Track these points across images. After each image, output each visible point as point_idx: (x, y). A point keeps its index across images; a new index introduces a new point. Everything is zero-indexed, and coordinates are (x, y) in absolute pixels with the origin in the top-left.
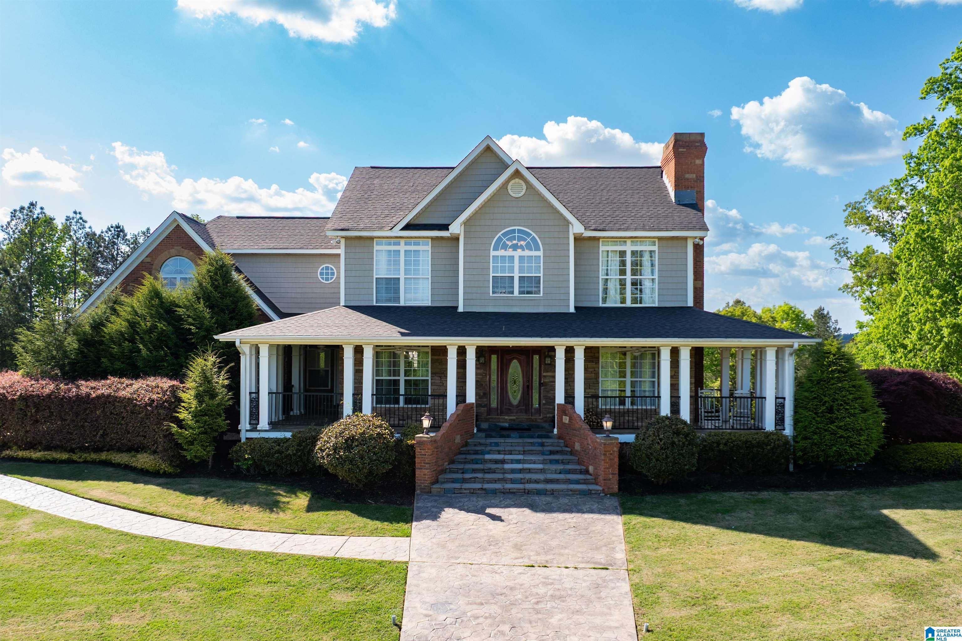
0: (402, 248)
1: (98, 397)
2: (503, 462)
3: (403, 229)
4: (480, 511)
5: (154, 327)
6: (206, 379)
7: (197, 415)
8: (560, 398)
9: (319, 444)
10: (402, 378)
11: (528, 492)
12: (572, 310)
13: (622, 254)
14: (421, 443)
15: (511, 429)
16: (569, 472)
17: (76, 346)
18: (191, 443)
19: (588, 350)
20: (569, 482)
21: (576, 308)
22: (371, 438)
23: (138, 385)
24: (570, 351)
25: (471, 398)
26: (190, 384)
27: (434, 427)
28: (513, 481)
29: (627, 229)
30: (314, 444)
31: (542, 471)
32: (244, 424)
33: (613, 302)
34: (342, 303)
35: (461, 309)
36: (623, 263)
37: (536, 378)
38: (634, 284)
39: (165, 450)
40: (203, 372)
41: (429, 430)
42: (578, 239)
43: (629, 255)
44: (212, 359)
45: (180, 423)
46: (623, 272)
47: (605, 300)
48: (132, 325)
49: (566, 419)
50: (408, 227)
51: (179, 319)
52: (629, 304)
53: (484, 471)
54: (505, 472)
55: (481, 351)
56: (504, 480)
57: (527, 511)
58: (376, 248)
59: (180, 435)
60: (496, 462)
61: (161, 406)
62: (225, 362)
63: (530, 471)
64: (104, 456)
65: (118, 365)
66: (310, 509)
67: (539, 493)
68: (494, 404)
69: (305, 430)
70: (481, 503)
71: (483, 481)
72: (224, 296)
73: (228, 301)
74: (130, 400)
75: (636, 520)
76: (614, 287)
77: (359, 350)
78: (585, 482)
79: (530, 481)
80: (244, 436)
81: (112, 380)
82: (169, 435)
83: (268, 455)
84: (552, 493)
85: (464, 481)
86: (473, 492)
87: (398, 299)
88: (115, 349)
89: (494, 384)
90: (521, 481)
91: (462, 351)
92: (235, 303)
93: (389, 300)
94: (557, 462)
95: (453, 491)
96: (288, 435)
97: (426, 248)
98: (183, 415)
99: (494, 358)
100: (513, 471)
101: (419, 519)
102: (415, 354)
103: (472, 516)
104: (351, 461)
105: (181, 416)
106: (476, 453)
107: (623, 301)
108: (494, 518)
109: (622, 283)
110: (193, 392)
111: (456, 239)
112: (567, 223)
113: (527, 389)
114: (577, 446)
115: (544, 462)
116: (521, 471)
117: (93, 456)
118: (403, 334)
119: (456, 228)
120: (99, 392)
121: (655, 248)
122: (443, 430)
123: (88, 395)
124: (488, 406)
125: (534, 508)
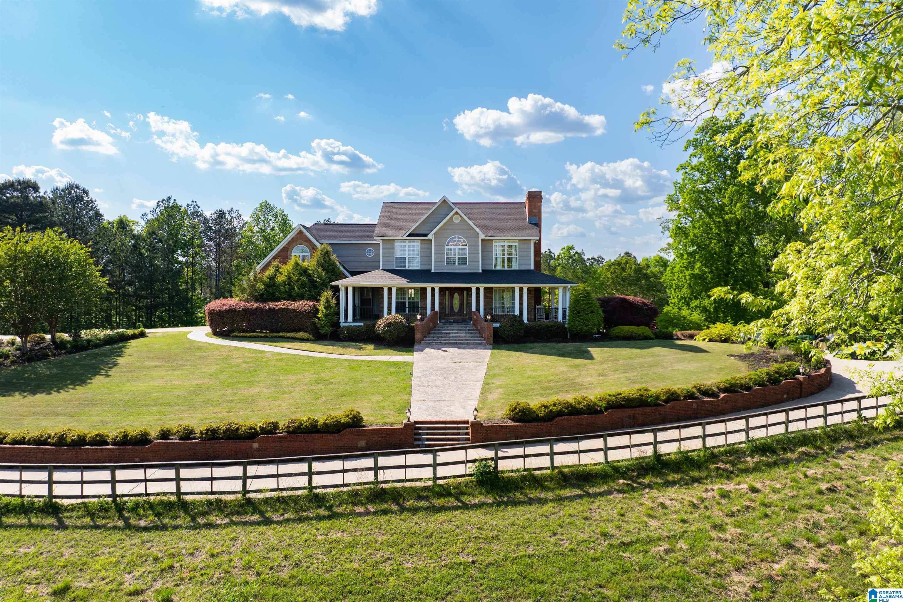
0: (407, 244)
1: (279, 309)
2: (449, 333)
3: (408, 236)
4: (440, 349)
5: (299, 279)
6: (328, 301)
7: (325, 315)
8: (474, 309)
9: (377, 326)
10: (407, 301)
11: (458, 344)
12: (481, 271)
13: (503, 246)
14: (417, 325)
15: (454, 322)
16: (475, 337)
17: (263, 287)
18: (323, 327)
19: (485, 289)
20: (475, 340)
21: (483, 270)
22: (398, 323)
23: (297, 304)
24: (478, 289)
25: (437, 308)
26: (322, 303)
27: (421, 320)
28: (452, 340)
29: (504, 236)
30: (375, 327)
31: (464, 336)
32: (342, 320)
33: (498, 268)
34: (381, 268)
35: (433, 271)
36: (503, 251)
37: (465, 300)
38: (508, 259)
39: (311, 330)
40: (327, 298)
41: (420, 320)
42: (482, 240)
43: (506, 248)
44: (329, 293)
45: (318, 318)
46: (503, 255)
47: (495, 267)
48: (289, 278)
49: (475, 317)
50: (410, 235)
51: (310, 275)
52: (506, 268)
53: (441, 337)
54: (450, 337)
55: (441, 289)
56: (449, 340)
57: (457, 349)
58: (395, 244)
59: (319, 323)
60: (446, 333)
61: (310, 312)
62: (335, 294)
63: (459, 336)
64: (281, 334)
65: (284, 296)
66: (374, 349)
67: (462, 344)
68: (447, 313)
69: (368, 322)
70: (440, 347)
71: (441, 340)
72: (329, 265)
73: (330, 267)
74: (295, 310)
75: (496, 351)
76: (499, 261)
77: (390, 289)
78: (481, 340)
79: (459, 340)
80: (342, 325)
81: (283, 302)
82: (314, 323)
83: (354, 331)
84: (467, 344)
85: (434, 340)
86: (437, 344)
87: (405, 267)
88: (282, 289)
89: (447, 303)
90: (456, 340)
91: (433, 289)
92: (334, 268)
93: (401, 267)
94: (471, 333)
95: (429, 344)
96: (362, 324)
97: (418, 244)
98: (320, 315)
99: (447, 292)
100: (453, 337)
101: (417, 351)
102: (413, 291)
103: (436, 350)
104: (390, 331)
105: (319, 316)
106: (439, 330)
107: (504, 266)
108: (444, 351)
109: (503, 259)
110: (323, 307)
111: (431, 240)
112: (479, 234)
113: (461, 305)
114: (479, 328)
115: (465, 333)
116: (456, 336)
117: (276, 334)
118: (408, 282)
119: (430, 236)
120: (279, 307)
121: (517, 244)
122: (425, 320)
123: (274, 308)
124: (445, 313)
125: (459, 348)
